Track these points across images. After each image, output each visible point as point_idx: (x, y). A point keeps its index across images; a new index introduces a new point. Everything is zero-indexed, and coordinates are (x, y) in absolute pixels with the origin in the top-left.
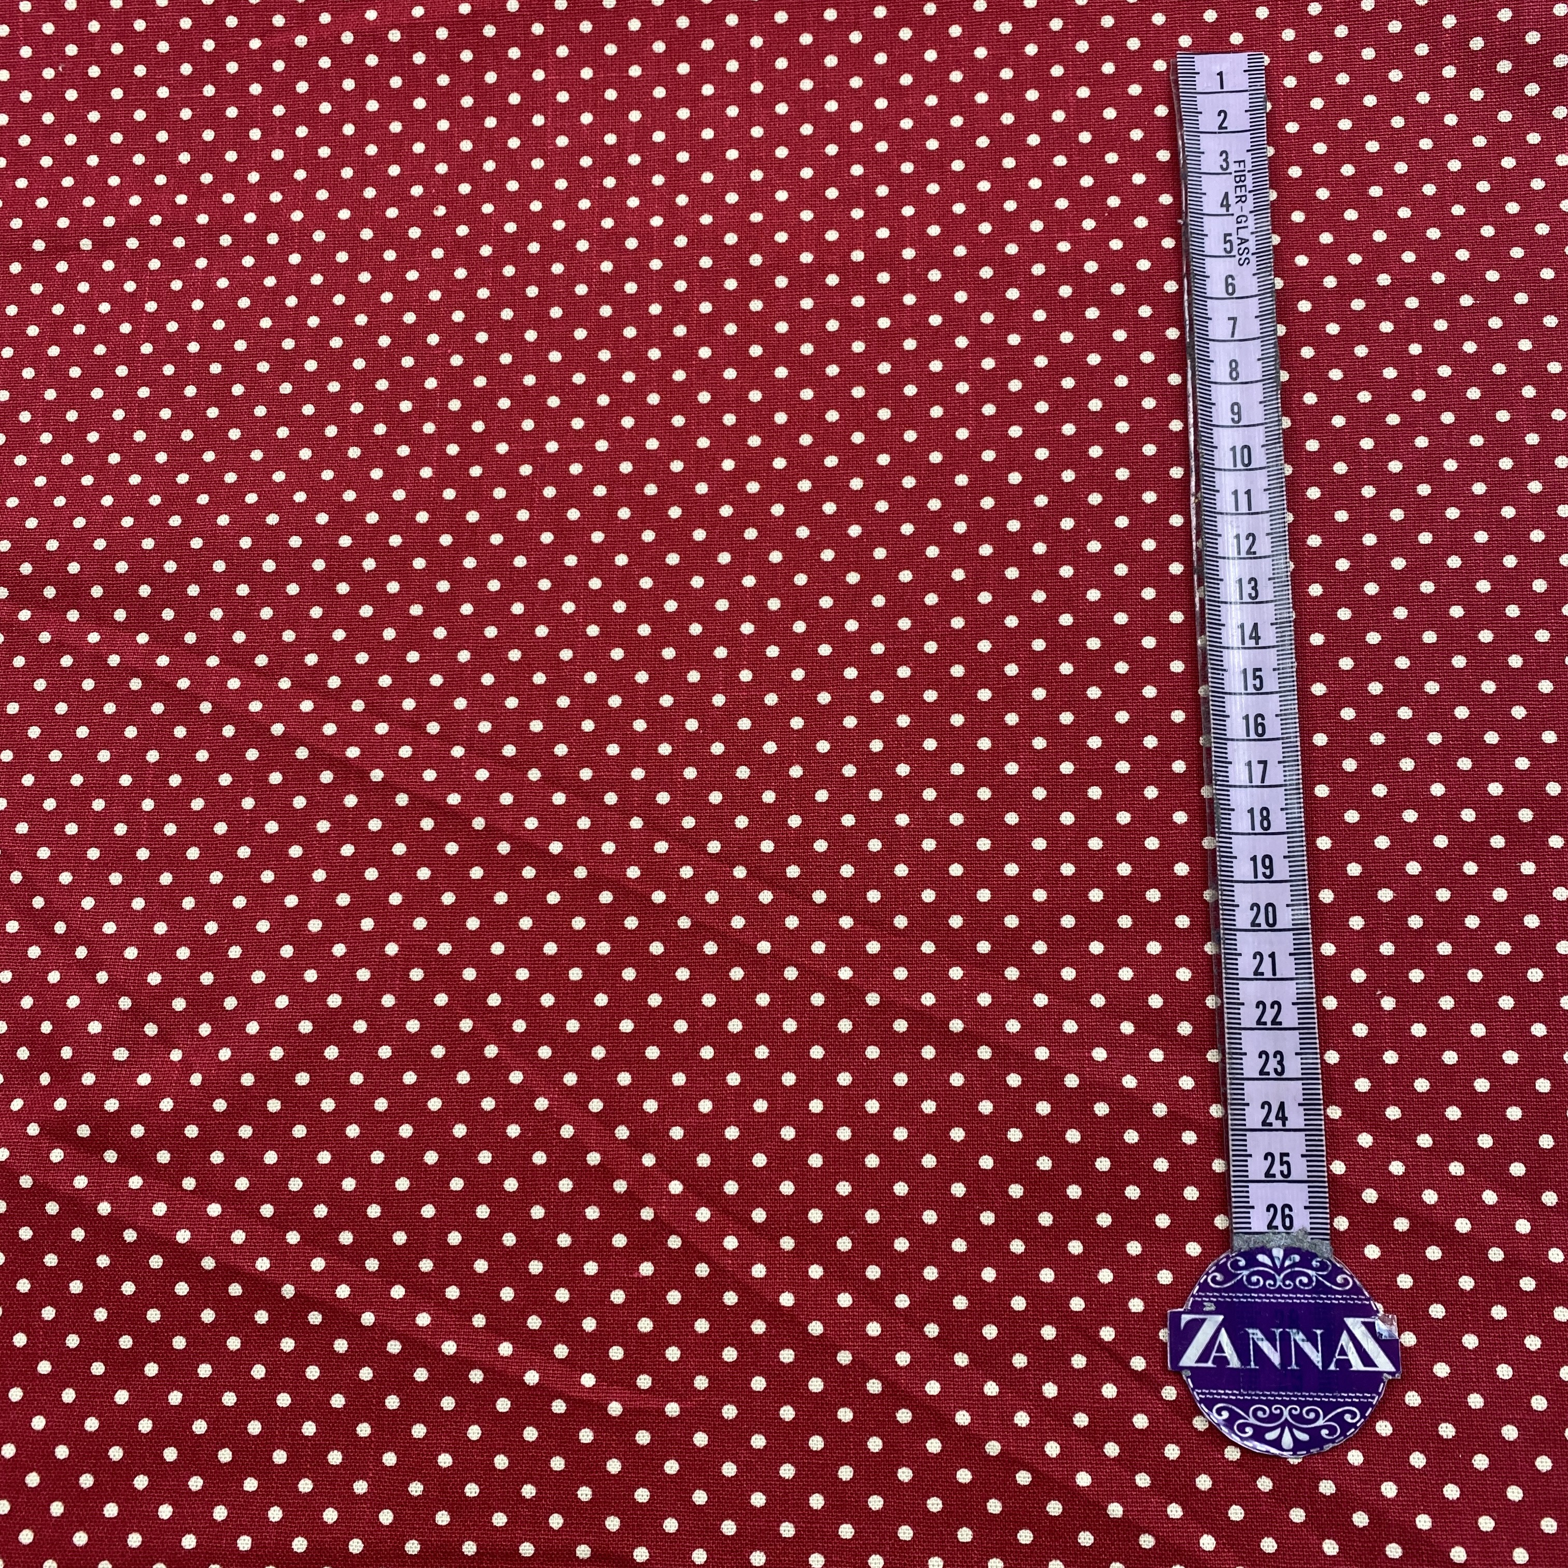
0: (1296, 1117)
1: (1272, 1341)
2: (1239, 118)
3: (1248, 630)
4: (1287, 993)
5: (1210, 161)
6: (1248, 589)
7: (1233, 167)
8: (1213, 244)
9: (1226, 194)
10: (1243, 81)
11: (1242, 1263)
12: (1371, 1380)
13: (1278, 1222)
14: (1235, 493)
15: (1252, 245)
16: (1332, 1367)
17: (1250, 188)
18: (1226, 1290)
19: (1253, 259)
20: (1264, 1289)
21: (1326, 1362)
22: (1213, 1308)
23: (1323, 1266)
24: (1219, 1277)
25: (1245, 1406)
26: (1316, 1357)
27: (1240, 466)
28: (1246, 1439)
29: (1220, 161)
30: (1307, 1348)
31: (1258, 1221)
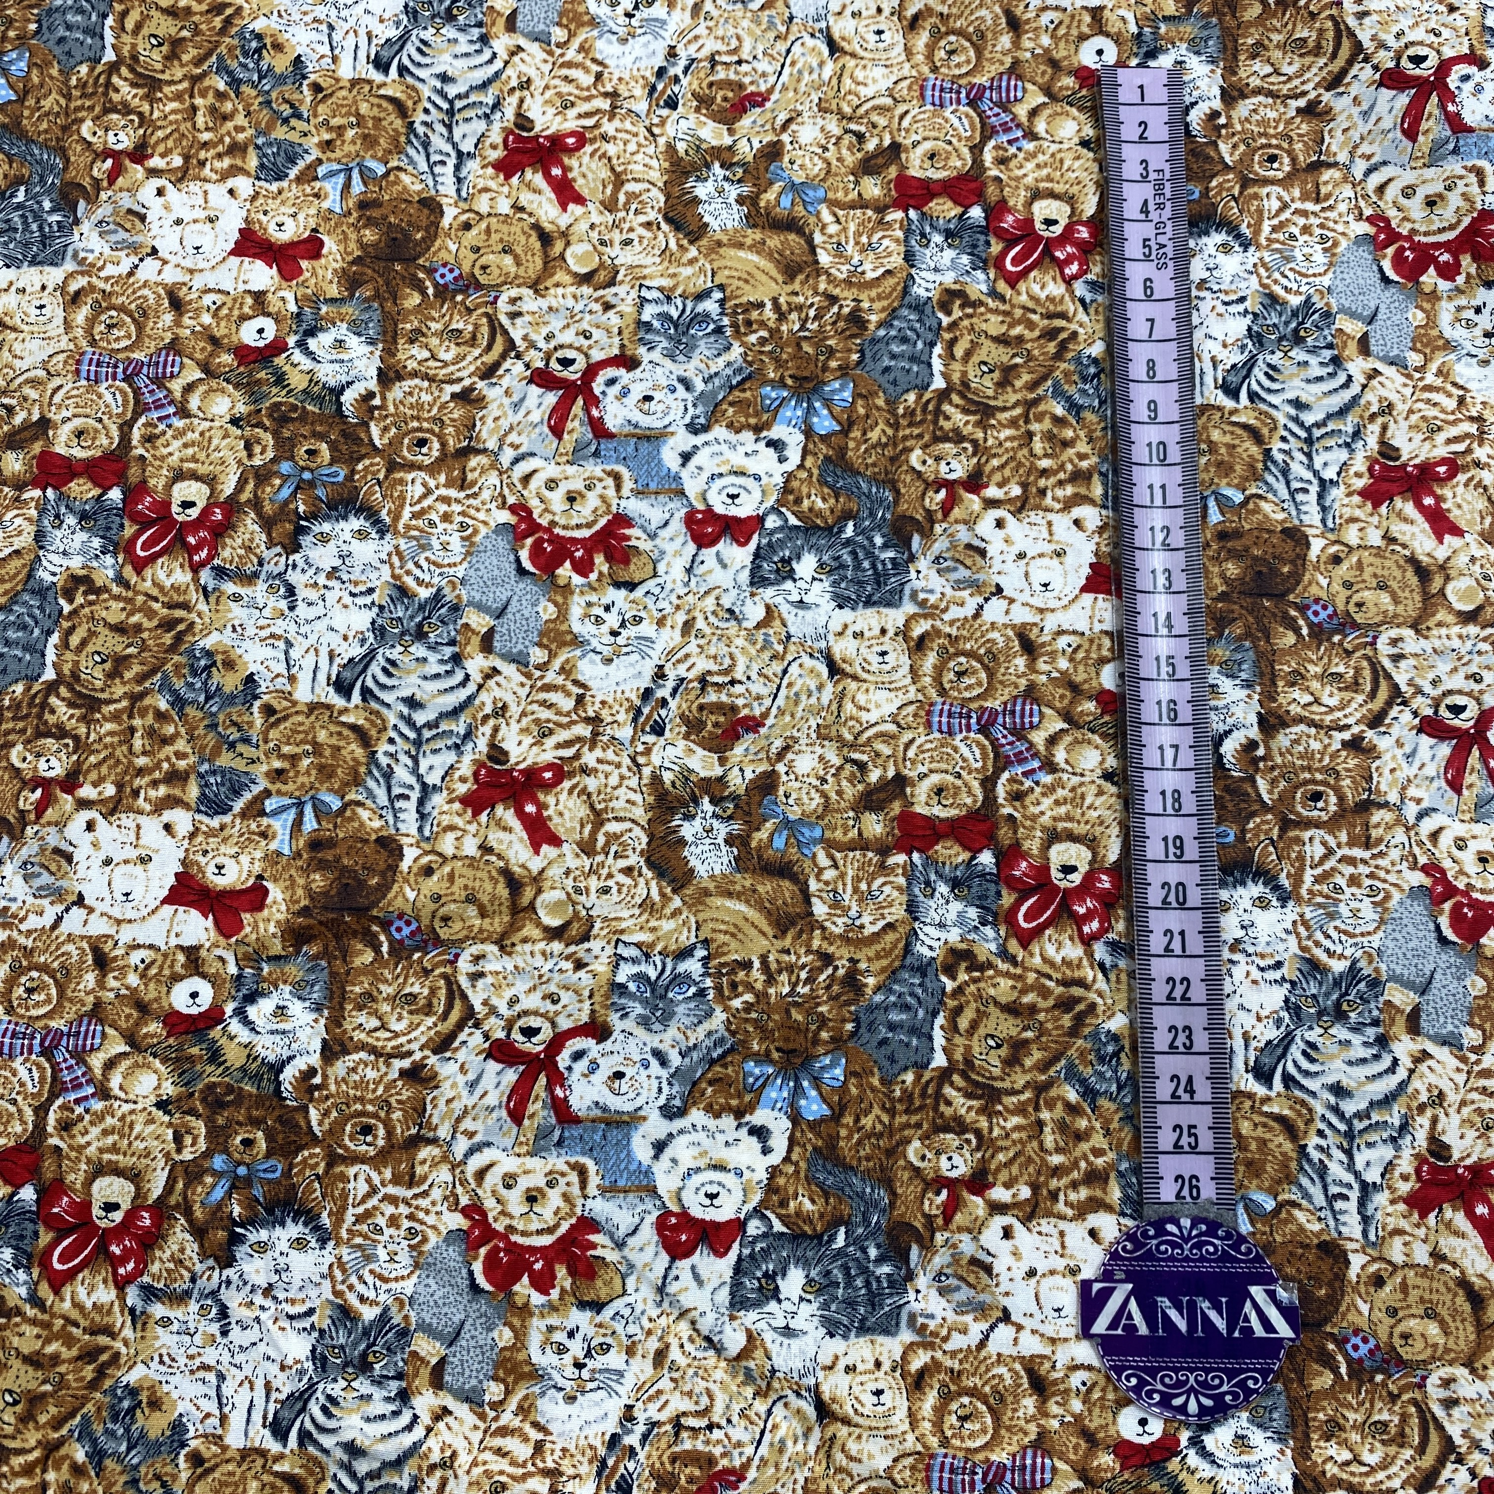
0: (1203, 1091)
1: (1179, 1308)
2: (1159, 130)
3: (1162, 618)
4: (1196, 969)
5: (1131, 169)
6: (1161, 580)
7: (1153, 176)
8: (1133, 248)
9: (1146, 202)
10: (1162, 95)
11: (1152, 1232)
12: (1272, 1346)
13: (1185, 1192)
14: (1151, 487)
15: (1169, 250)
16: (1236, 1334)
17: (1168, 195)
18: (1136, 1259)
19: (1171, 264)
20: (1172, 1258)
21: (1231, 1328)
22: (1123, 1276)
23: (1228, 1236)
24: (1129, 1246)
25: (1153, 1374)
26: (1221, 1324)
27: (1155, 461)
28: (1155, 1405)
29: (1140, 169)
30: (1213, 1315)
31: (1167, 1192)
